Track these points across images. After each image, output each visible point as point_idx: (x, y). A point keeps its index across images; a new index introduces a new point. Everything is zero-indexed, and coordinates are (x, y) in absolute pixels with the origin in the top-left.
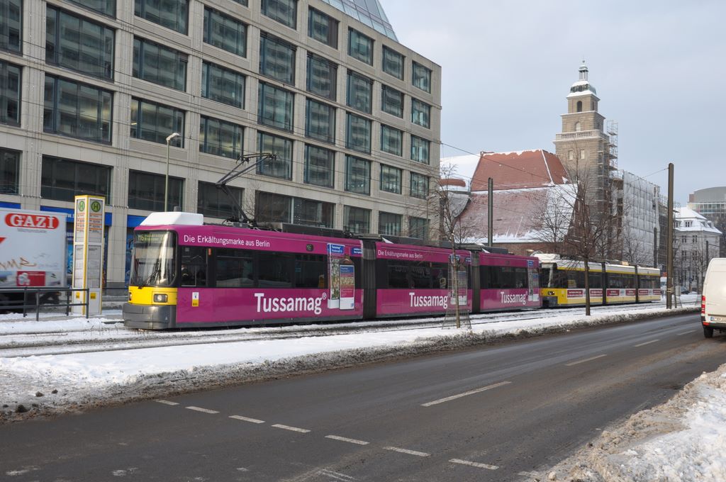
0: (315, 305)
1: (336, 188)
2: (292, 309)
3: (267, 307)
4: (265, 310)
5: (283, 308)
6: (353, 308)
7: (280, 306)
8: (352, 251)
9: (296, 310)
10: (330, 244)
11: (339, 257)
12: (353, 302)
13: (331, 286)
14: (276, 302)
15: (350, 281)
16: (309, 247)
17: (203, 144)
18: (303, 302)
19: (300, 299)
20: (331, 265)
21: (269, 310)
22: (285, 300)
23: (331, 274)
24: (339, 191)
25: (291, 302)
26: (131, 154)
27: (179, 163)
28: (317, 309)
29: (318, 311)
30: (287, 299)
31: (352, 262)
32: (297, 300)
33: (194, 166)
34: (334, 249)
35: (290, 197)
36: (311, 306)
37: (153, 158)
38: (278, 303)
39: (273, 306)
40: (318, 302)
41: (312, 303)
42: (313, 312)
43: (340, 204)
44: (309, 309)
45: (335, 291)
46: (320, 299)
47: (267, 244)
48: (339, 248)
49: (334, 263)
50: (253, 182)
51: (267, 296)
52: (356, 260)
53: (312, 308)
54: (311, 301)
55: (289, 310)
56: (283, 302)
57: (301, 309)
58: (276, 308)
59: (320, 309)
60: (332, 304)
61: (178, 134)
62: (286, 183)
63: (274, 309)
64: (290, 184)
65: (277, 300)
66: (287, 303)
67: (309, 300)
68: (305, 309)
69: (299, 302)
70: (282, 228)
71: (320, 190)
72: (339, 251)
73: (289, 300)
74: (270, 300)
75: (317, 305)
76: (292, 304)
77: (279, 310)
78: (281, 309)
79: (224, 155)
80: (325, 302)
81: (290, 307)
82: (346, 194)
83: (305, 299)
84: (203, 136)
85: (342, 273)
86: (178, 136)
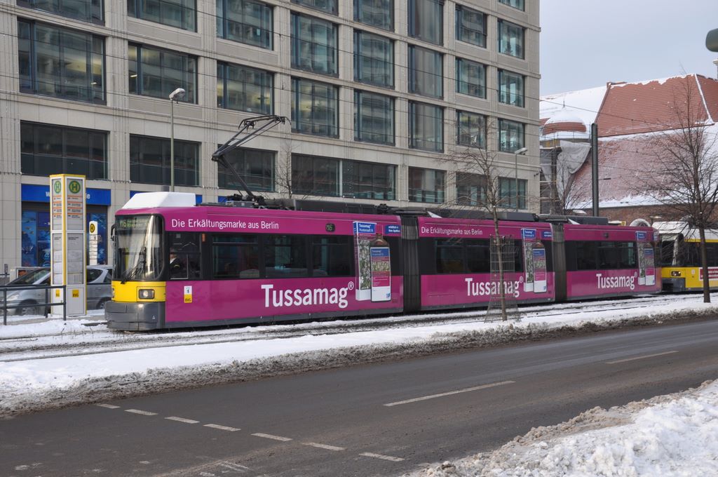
0: (339, 297)
1: (397, 145)
2: (310, 303)
3: (278, 301)
4: (276, 305)
5: (298, 301)
6: (389, 299)
7: (294, 299)
8: (386, 229)
9: (315, 303)
10: (357, 222)
11: (369, 238)
12: (389, 291)
13: (360, 274)
14: (288, 294)
15: (385, 266)
16: (330, 228)
17: (223, 95)
18: (324, 293)
19: (319, 290)
20: (359, 248)
21: (281, 304)
22: (300, 291)
23: (360, 259)
25: (307, 294)
26: (131, 115)
27: (193, 123)
28: (341, 301)
29: (343, 304)
30: (303, 291)
31: (386, 243)
32: (316, 291)
33: (212, 127)
34: (362, 228)
35: (338, 160)
36: (333, 299)
37: (160, 119)
38: (292, 295)
39: (285, 300)
40: (343, 293)
41: (336, 295)
42: (336, 305)
43: (403, 165)
44: (332, 302)
45: (365, 280)
46: (345, 290)
47: (276, 226)
48: (369, 227)
49: (362, 245)
50: (288, 142)
51: (277, 288)
52: (392, 241)
53: (336, 301)
54: (334, 292)
55: (305, 303)
56: (298, 294)
57: (321, 302)
58: (288, 301)
59: (346, 302)
60: (362, 295)
61: (183, 90)
63: (286, 303)
64: (337, 143)
65: (290, 292)
66: (302, 295)
67: (331, 291)
68: (326, 302)
69: (318, 294)
70: (295, 205)
71: (376, 148)
72: (369, 231)
73: (305, 292)
74: (281, 292)
75: (342, 296)
76: (310, 296)
77: (293, 304)
78: (296, 303)
79: (249, 110)
80: (351, 294)
81: (307, 300)
83: (326, 290)
84: (221, 86)
85: (374, 256)
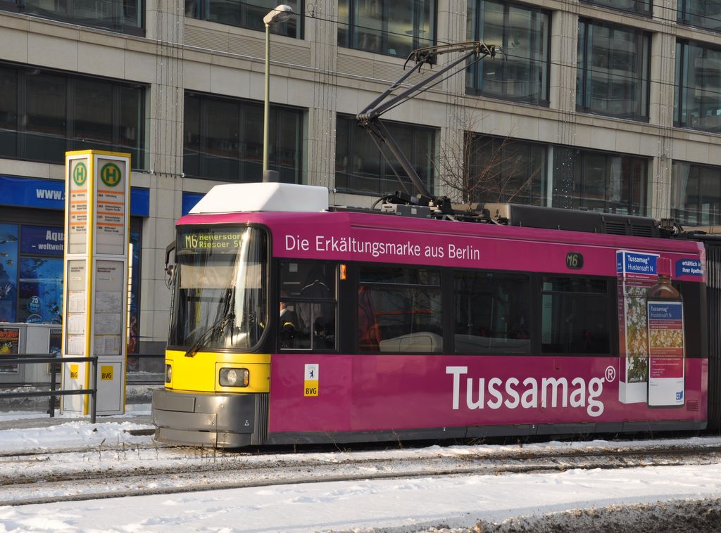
0: (588, 394)
1: (654, 120)
2: (534, 404)
3: (475, 399)
4: (471, 406)
5: (512, 400)
6: (682, 402)
7: (506, 396)
8: (679, 266)
9: (544, 405)
10: (624, 252)
11: (645, 283)
12: (681, 388)
13: (627, 351)
14: (495, 386)
15: (673, 338)
16: (573, 259)
17: (347, 27)
18: (560, 387)
19: (552, 380)
20: (627, 302)
21: (480, 404)
22: (516, 382)
23: (627, 323)
24: (660, 128)
25: (530, 386)
26: (188, 55)
27: (294, 73)
28: (592, 403)
29: (595, 409)
30: (521, 380)
31: (677, 294)
32: (545, 382)
33: (328, 80)
34: (634, 264)
35: (545, 146)
36: (578, 398)
37: (236, 64)
38: (501, 389)
39: (488, 396)
40: (596, 387)
41: (582, 391)
42: (583, 410)
43: (663, 158)
44: (574, 404)
45: (636, 363)
46: (600, 382)
47: (475, 254)
48: (645, 261)
49: (632, 297)
50: (459, 111)
51: (475, 374)
52: (688, 289)
53: (582, 403)
54: (578, 386)
55: (526, 405)
56: (512, 386)
57: (554, 404)
58: (495, 400)
59: (600, 405)
60: (630, 393)
61: (289, 8)
62: (537, 113)
63: (491, 404)
64: (545, 114)
65: (499, 382)
66: (520, 389)
67: (574, 382)
68: (565, 404)
69: (550, 386)
70: (508, 217)
71: (615, 125)
72: (645, 269)
73: (526, 382)
74: (482, 381)
75: (593, 394)
76: (534, 391)
77: (503, 404)
78: (508, 404)
79: (393, 51)
80: (611, 389)
81: (529, 399)
82: (676, 135)
83: (563, 381)
84: (345, 11)
85: (655, 320)
86: (287, 12)
